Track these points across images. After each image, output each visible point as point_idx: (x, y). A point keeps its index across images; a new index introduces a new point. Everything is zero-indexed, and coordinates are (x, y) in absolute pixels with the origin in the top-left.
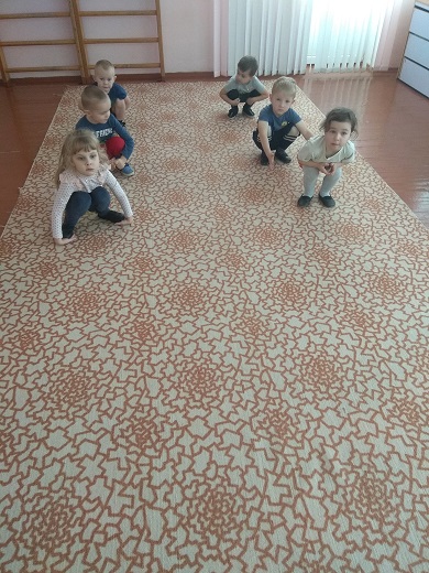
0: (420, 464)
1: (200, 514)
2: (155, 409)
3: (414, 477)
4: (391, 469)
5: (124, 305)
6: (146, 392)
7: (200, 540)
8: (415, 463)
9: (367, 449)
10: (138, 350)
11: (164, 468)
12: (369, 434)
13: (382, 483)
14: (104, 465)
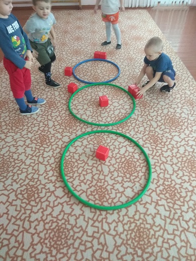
0: (171, 222)
1: (51, 238)
2: (40, 180)
3: (166, 228)
4: (154, 223)
5: (36, 125)
6: (37, 172)
7: (48, 252)
8: (168, 221)
9: (144, 210)
10: (38, 149)
11: (37, 212)
12: (147, 202)
13: (148, 230)
14: (9, 208)
